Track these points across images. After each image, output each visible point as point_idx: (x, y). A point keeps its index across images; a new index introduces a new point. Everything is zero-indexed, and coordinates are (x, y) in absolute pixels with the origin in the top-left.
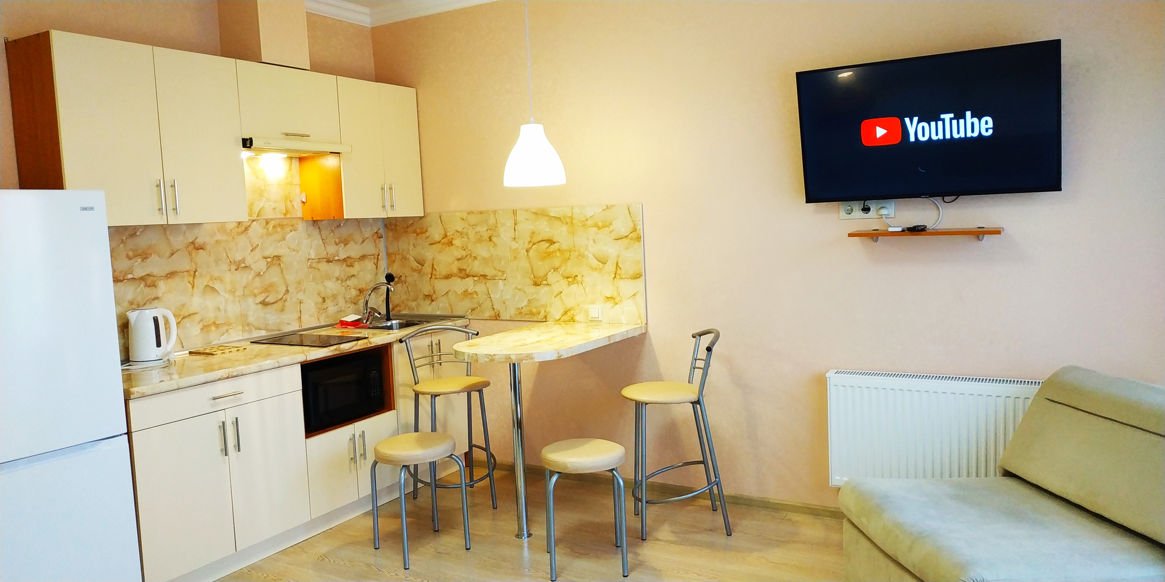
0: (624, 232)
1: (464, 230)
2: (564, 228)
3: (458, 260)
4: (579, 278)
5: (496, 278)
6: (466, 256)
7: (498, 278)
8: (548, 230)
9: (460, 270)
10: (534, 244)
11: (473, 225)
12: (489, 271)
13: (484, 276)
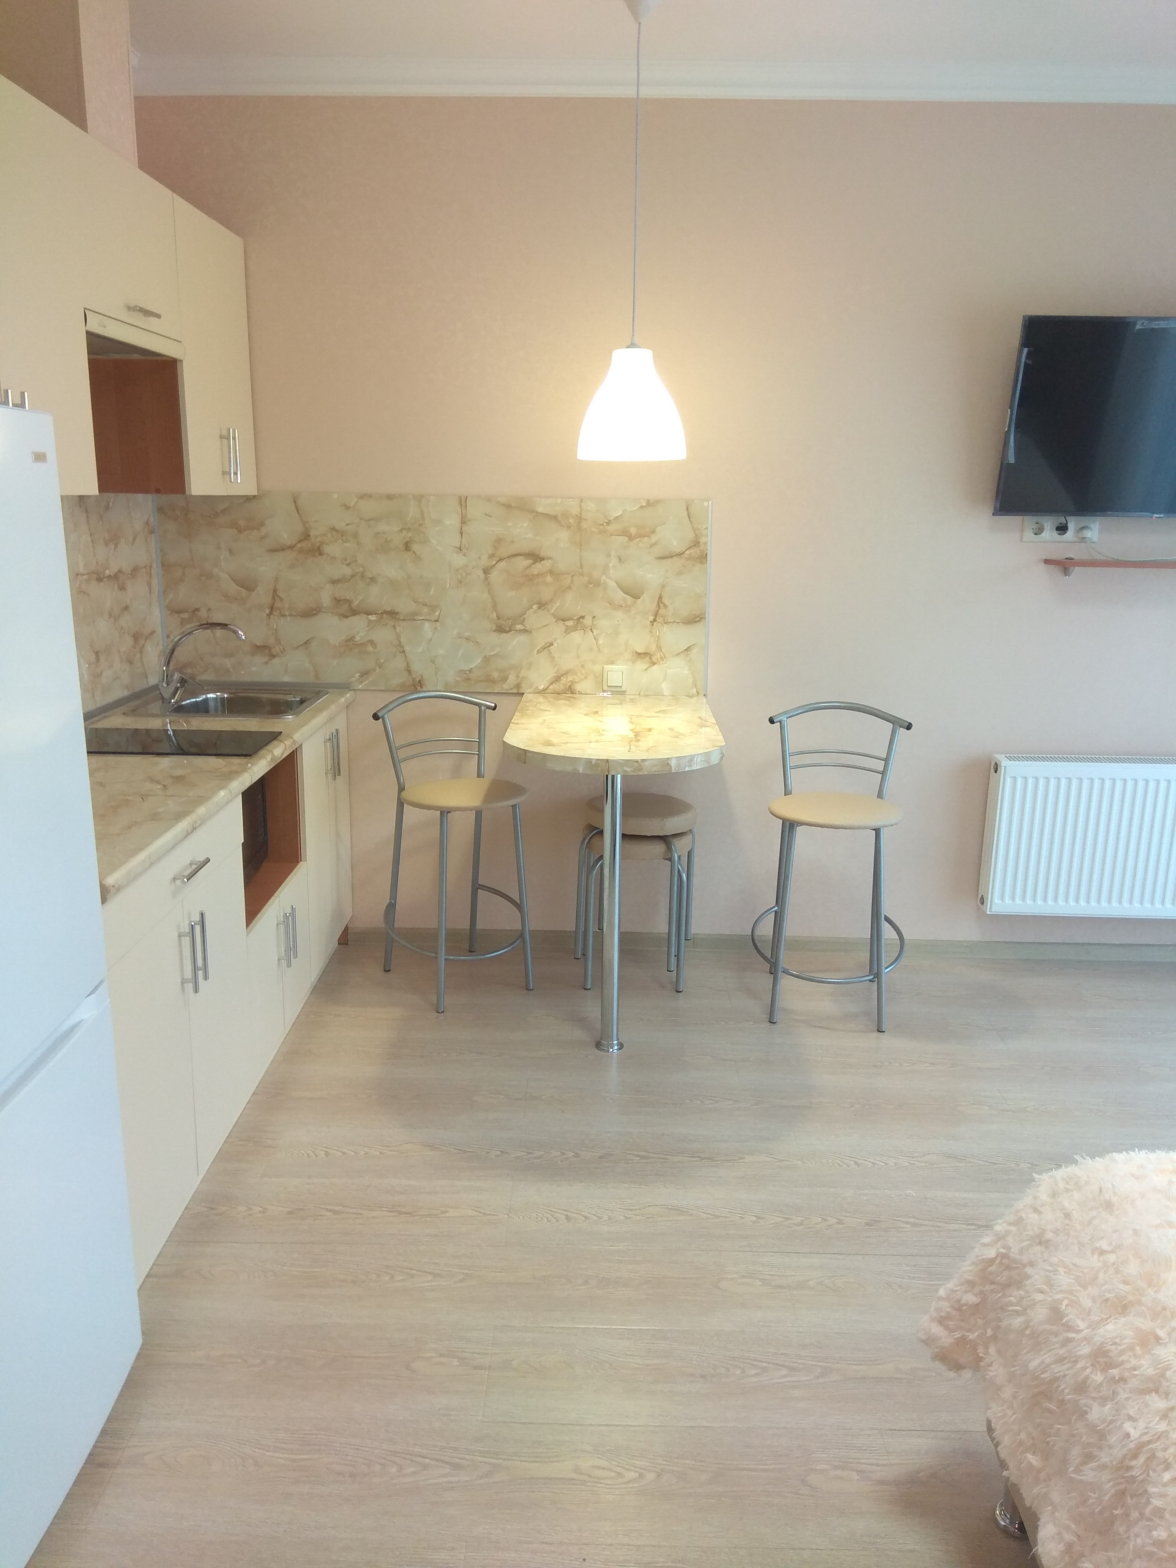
0: (676, 545)
1: (349, 527)
2: (564, 535)
3: (334, 582)
4: (588, 621)
5: (417, 618)
6: (353, 576)
7: (422, 618)
8: (530, 535)
9: (337, 601)
10: (501, 560)
11: (370, 520)
12: (403, 605)
13: (392, 614)
